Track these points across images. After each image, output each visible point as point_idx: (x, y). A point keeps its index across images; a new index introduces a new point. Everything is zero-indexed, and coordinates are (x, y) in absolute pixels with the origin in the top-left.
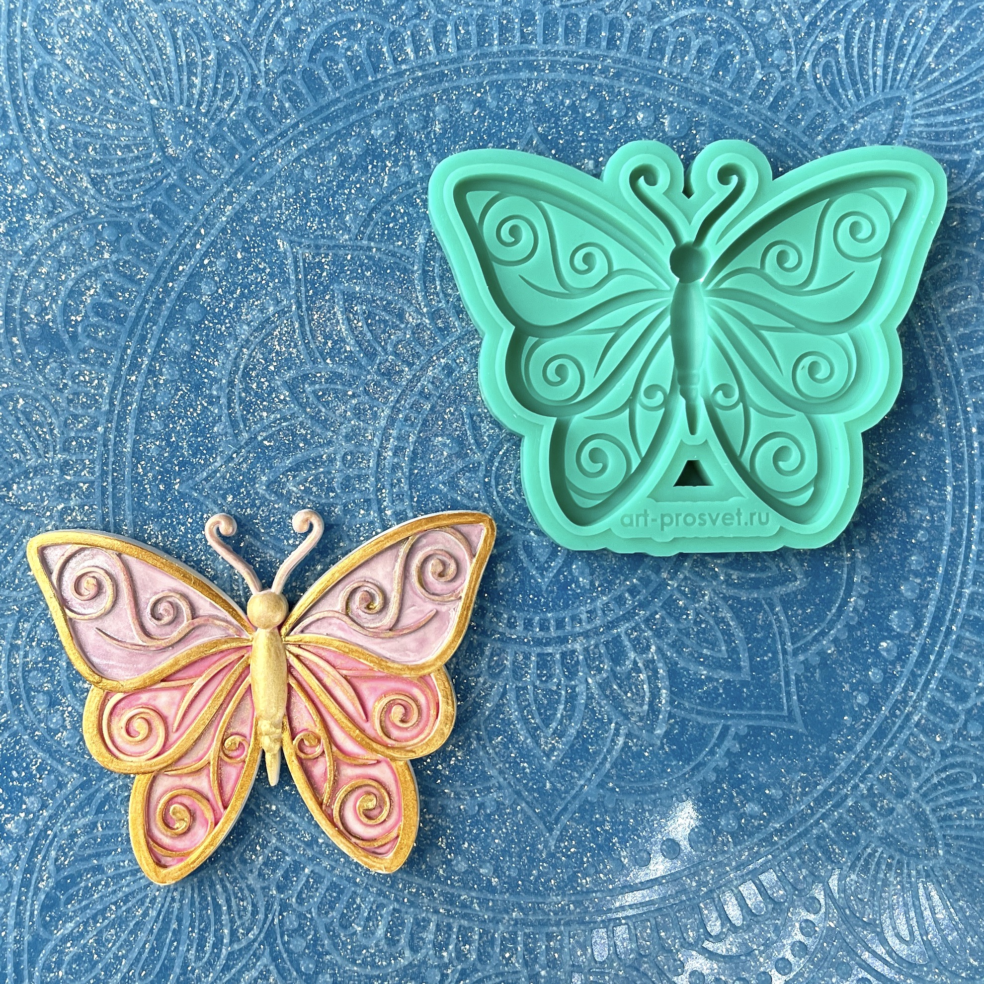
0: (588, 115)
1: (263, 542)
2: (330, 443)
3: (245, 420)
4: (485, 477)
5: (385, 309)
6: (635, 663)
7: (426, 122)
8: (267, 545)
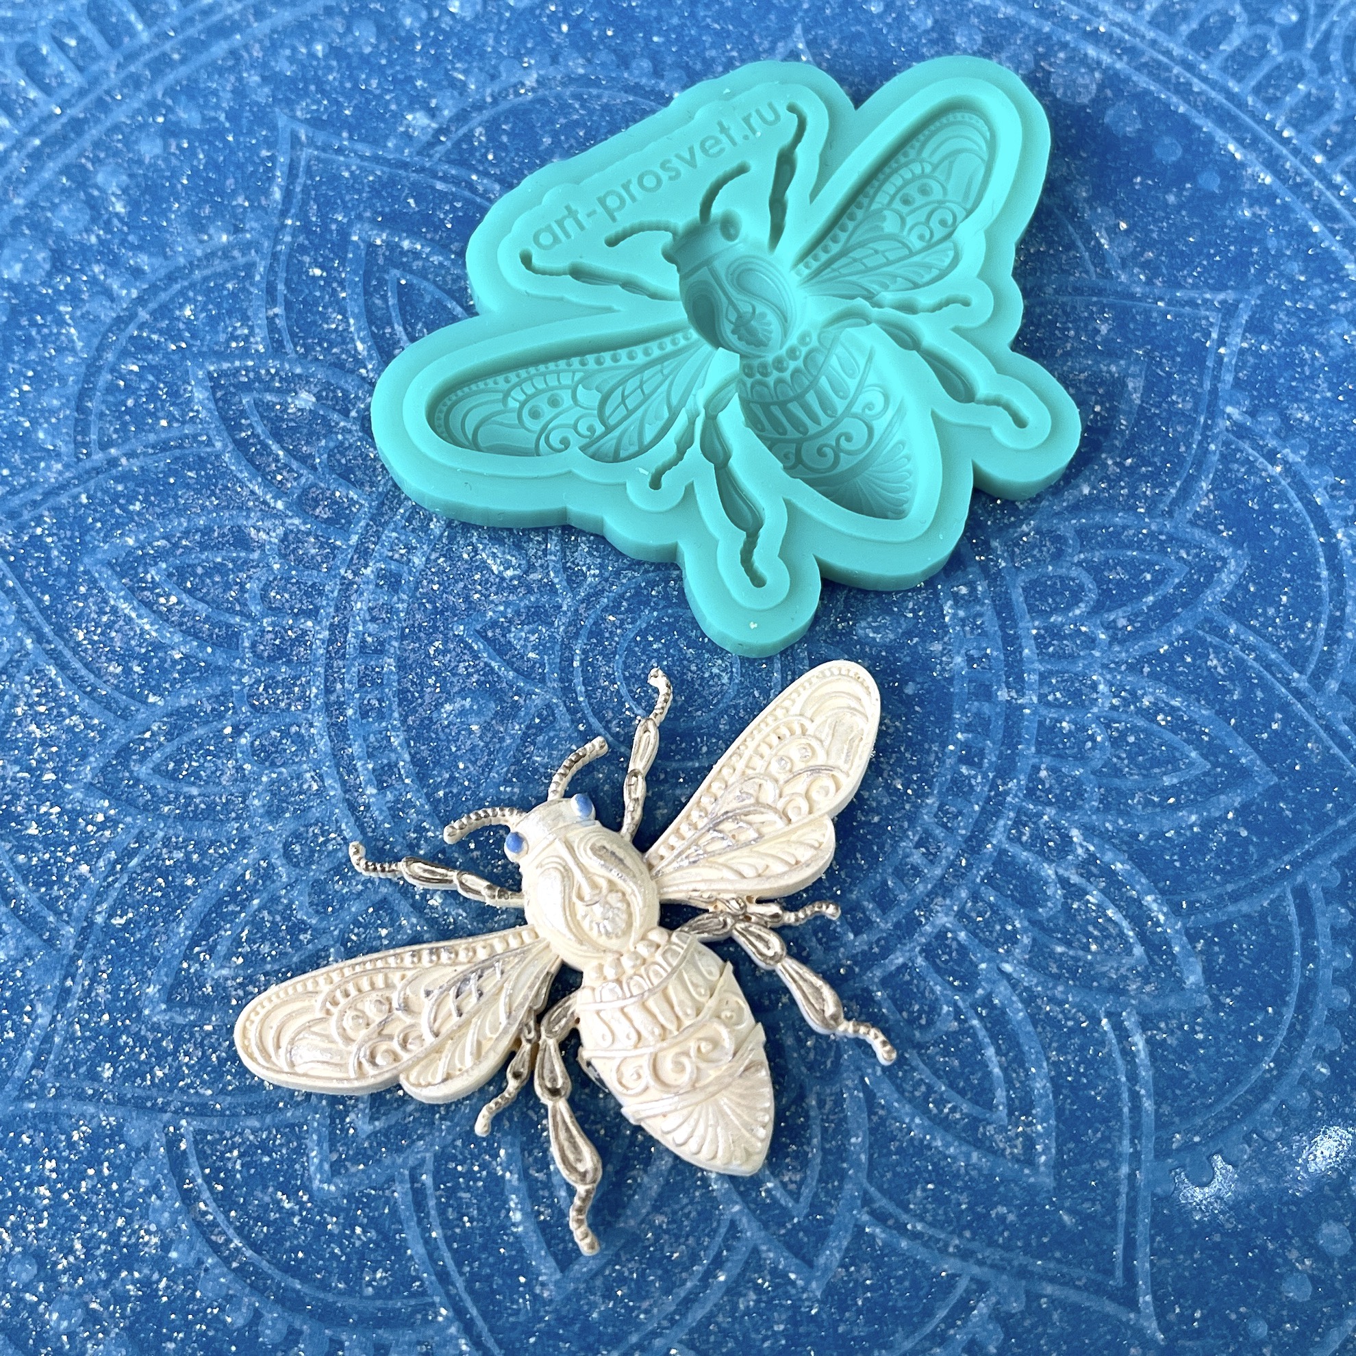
0: (367, 50)
1: (222, 1113)
2: (244, 842)
3: (51, 904)
4: (575, 722)
5: (203, 547)
6: (1064, 882)
7: (92, 208)
8: (235, 1115)
